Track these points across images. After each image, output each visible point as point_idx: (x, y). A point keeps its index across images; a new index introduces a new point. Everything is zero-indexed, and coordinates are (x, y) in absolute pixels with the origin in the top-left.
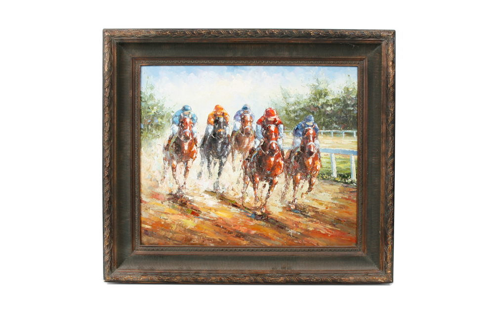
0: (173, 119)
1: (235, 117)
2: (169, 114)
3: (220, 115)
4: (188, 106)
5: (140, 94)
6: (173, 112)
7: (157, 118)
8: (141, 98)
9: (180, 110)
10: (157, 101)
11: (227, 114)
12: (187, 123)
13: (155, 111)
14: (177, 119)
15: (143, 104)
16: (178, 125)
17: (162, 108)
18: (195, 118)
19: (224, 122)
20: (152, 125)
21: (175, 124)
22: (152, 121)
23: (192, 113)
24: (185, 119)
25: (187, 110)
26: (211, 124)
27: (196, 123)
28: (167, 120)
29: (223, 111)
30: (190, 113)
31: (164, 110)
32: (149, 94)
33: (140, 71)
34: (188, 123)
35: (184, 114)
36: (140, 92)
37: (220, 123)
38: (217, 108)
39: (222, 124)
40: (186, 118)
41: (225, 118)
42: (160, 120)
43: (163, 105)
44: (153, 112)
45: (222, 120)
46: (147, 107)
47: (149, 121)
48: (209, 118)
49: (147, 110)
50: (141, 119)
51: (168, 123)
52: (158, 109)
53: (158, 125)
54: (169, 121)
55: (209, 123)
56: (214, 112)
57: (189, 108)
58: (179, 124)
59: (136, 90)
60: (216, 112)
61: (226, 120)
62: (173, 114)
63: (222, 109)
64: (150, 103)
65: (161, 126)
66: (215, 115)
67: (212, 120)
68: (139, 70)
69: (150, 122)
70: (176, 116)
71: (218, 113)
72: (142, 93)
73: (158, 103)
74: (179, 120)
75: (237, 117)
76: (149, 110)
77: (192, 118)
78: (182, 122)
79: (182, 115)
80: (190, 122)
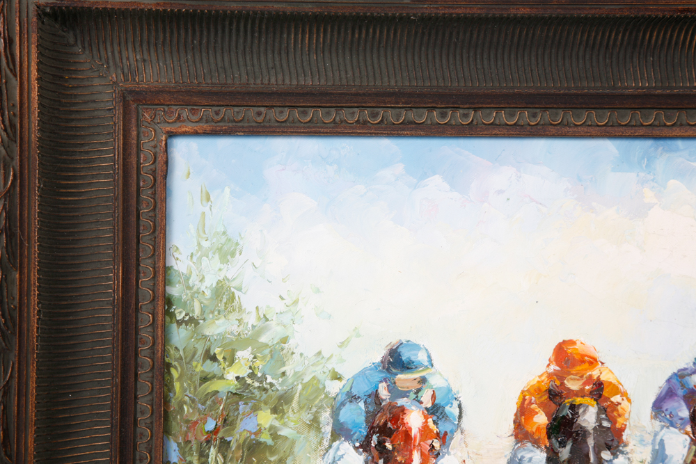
0: (335, 414)
1: (658, 406)
2: (315, 388)
3: (581, 393)
4: (416, 347)
5: (167, 282)
6: (337, 377)
7: (255, 409)
8: (169, 301)
9: (375, 367)
10: (251, 320)
11: (616, 390)
12: (407, 435)
13: (244, 373)
14: (355, 415)
15: (179, 337)
16: (365, 446)
17: (278, 353)
18: (453, 410)
19: (599, 429)
20: (224, 446)
21: (349, 437)
22: (227, 422)
23: (435, 381)
24: (397, 415)
25: (406, 366)
26: (536, 443)
27: (457, 436)
28: (307, 417)
29: (595, 373)
30: (423, 380)
31: (288, 369)
32: (211, 281)
33: (167, 163)
34: (415, 432)
35: (392, 389)
36: (166, 269)
37: (583, 433)
38: (566, 356)
39: (591, 442)
40: (403, 410)
41: (608, 412)
42: (265, 418)
43: (285, 340)
44: (231, 375)
45: (589, 418)
46: (200, 352)
47: (210, 425)
48: (524, 412)
49: (201, 367)
50: (166, 416)
51: (312, 437)
52: (258, 363)
53: (259, 443)
54: (315, 424)
55: (521, 433)
56: (550, 376)
57: (421, 357)
58: (368, 438)
59: (146, 265)
60: (560, 376)
61: (613, 421)
62: (334, 388)
63: (593, 362)
64: (217, 328)
65: (272, 450)
66: (554, 395)
67: (541, 419)
68: (161, 159)
69: (216, 431)
70: (353, 398)
71: (573, 385)
72: (174, 278)
73: (259, 332)
74: (370, 417)
75: (669, 405)
76: (210, 367)
77: (435, 411)
78: (384, 431)
79: (384, 393)
80: (425, 430)
